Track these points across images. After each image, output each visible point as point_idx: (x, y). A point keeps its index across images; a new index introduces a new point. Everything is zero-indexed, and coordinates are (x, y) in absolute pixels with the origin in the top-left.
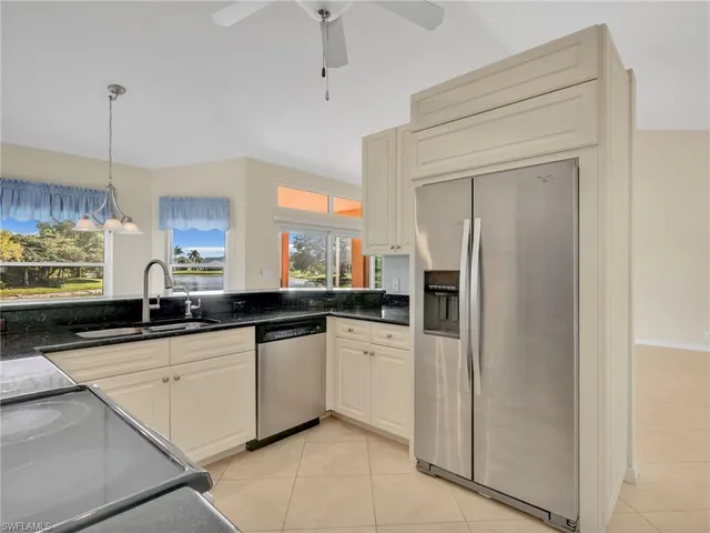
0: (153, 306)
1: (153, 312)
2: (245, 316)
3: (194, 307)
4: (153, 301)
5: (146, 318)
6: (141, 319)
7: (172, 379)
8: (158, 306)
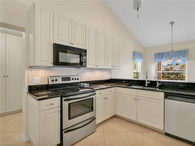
0: (148, 82)
1: (148, 84)
2: (183, 91)
3: (159, 84)
4: (148, 81)
5: (146, 85)
6: (145, 85)
7: (136, 99)
8: (149, 83)
